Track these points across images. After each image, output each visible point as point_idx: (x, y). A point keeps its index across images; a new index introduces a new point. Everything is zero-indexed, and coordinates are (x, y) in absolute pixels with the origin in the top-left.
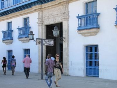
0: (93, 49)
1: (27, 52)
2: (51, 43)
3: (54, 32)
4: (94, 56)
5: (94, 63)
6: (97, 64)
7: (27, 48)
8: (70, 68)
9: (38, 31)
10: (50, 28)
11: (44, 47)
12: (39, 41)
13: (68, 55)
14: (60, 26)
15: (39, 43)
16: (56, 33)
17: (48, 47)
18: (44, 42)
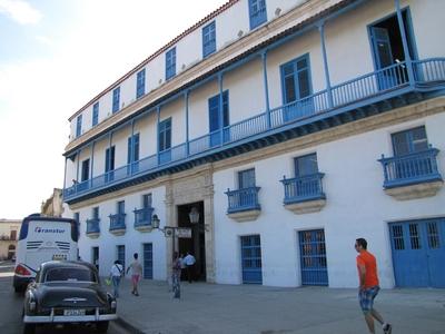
0: (253, 241)
1: (148, 247)
2: (187, 233)
3: (191, 216)
4: (253, 253)
5: (254, 263)
6: (259, 263)
7: (147, 241)
8: (217, 271)
9: (165, 213)
10: (184, 211)
11: (176, 240)
12: (169, 231)
13: (213, 252)
14: (200, 206)
15: (169, 233)
16: (194, 218)
17: (182, 241)
18: (177, 232)
